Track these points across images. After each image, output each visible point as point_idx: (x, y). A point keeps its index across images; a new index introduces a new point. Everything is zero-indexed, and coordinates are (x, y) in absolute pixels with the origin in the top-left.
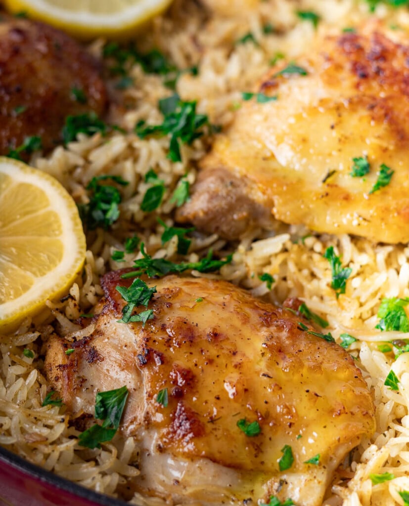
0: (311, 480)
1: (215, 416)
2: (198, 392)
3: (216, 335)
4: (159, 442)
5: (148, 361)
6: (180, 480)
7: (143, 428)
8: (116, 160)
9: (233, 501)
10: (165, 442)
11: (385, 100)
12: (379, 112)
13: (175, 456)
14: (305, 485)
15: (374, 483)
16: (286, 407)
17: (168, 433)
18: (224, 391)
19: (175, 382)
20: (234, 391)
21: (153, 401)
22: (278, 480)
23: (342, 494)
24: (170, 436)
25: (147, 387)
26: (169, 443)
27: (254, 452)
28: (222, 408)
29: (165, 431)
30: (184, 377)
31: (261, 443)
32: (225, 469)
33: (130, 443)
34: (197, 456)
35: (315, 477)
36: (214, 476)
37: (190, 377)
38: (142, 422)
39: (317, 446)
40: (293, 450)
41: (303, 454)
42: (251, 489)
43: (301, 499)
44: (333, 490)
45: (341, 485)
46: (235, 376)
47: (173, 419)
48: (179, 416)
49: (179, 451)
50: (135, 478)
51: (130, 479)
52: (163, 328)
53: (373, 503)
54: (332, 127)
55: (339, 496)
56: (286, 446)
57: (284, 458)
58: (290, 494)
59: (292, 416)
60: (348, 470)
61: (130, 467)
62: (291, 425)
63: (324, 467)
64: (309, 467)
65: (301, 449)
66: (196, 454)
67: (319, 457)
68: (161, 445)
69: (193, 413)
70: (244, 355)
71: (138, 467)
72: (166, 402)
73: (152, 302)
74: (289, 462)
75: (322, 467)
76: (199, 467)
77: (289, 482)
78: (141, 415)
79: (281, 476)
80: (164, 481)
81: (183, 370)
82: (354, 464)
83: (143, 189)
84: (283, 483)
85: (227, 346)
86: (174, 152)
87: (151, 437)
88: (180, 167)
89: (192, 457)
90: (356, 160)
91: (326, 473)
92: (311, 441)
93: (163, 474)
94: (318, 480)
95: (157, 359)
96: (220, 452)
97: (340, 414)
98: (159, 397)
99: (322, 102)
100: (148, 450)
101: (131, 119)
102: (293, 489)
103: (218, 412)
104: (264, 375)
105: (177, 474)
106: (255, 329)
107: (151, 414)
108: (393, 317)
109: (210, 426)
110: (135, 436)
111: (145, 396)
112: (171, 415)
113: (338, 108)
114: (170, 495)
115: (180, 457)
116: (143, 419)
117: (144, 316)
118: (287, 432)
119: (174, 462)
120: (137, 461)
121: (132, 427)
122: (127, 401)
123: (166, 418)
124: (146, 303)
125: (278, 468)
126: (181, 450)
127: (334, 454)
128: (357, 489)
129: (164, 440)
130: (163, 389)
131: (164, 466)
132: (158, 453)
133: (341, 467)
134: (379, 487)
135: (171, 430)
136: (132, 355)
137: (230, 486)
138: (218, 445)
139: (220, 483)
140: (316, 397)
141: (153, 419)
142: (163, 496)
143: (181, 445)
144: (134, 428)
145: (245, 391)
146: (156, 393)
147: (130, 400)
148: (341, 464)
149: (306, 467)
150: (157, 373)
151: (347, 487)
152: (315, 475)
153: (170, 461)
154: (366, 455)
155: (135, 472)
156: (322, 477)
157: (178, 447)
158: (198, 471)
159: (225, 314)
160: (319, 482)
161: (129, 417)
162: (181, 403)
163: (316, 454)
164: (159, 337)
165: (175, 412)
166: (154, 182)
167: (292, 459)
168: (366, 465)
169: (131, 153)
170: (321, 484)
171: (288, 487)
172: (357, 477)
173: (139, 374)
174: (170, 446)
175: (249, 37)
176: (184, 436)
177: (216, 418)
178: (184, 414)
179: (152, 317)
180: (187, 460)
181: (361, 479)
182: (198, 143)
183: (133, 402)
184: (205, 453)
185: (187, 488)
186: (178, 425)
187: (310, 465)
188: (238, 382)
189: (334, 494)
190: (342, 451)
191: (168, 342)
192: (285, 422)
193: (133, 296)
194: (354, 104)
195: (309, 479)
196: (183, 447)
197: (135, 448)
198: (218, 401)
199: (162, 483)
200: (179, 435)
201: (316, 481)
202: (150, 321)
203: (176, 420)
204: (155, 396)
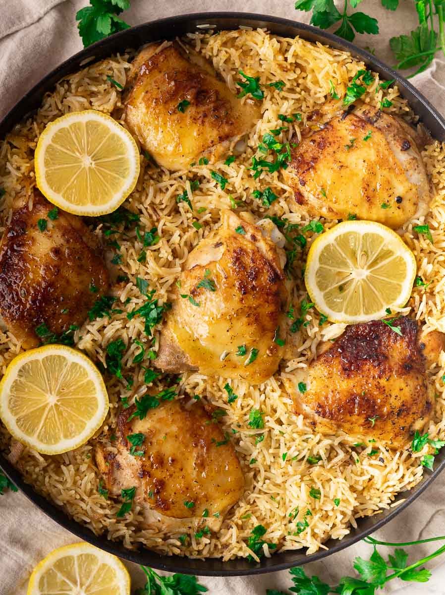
54: (228, 331)
90: (239, 347)
108: (257, 421)
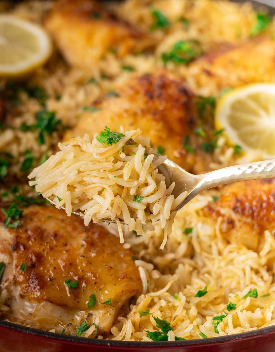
0: (105, 313)
1: (53, 277)
2: (43, 265)
3: (56, 235)
4: (21, 292)
5: (16, 248)
6: (32, 313)
7: (12, 285)
8: (8, 144)
9: (61, 325)
10: (24, 292)
11: (163, 111)
12: (158, 117)
13: (30, 300)
14: (102, 316)
15: (141, 315)
16: (93, 273)
17: (26, 287)
18: (58, 264)
19: (31, 259)
20: (64, 264)
21: (18, 270)
22: (88, 314)
23: (123, 321)
24: (27, 289)
25: (15, 262)
26: (26, 293)
27: (74, 298)
28: (57, 273)
29: (24, 285)
30: (36, 257)
31: (78, 293)
32: (57, 307)
33: (4, 292)
34: (41, 299)
35: (108, 312)
36: (51, 311)
37: (39, 257)
38: (12, 282)
39: (110, 295)
40: (96, 297)
41: (102, 299)
42: (72, 319)
43: (99, 323)
44: (119, 319)
45: (123, 316)
46: (65, 256)
47: (29, 279)
48: (32, 277)
49: (32, 297)
50: (7, 312)
51: (4, 312)
52: (26, 231)
53: (141, 327)
55: (121, 322)
56: (92, 295)
57: (90, 301)
58: (93, 321)
59: (96, 278)
60: (128, 309)
61: (4, 306)
62: (95, 283)
63: (114, 306)
64: (105, 306)
65: (101, 296)
66: (41, 298)
67: (111, 301)
68: (22, 294)
69: (40, 275)
70: (71, 245)
71: (9, 306)
72: (25, 270)
73: (21, 217)
74: (94, 303)
75: (112, 306)
76: (43, 306)
77: (93, 315)
78: (11, 277)
79: (89, 311)
80: (23, 313)
81: (36, 253)
82: (131, 306)
83: (22, 159)
84: (90, 315)
85: (62, 241)
86: (41, 140)
87: (16, 290)
88: (44, 148)
89: (39, 300)
91: (114, 310)
92: (106, 292)
93: (23, 310)
94: (109, 313)
95: (22, 248)
96: (55, 297)
97: (124, 278)
98: (21, 267)
99: (126, 111)
100: (15, 297)
101: (18, 122)
102: (95, 318)
103: (54, 275)
104: (82, 256)
105: (30, 310)
106: (80, 233)
107: (16, 276)
109: (49, 283)
110: (8, 289)
111: (14, 267)
112: (28, 277)
113: (135, 115)
114: (25, 320)
115: (32, 301)
116: (12, 279)
117: (16, 224)
118: (93, 287)
119: (29, 303)
120: (8, 303)
121: (6, 284)
122: (4, 270)
123: (25, 278)
124: (17, 217)
125: (87, 307)
126: (33, 296)
127: (119, 299)
128: (132, 319)
129: (24, 291)
130: (24, 263)
131: (24, 306)
132: (20, 299)
133: (124, 308)
134: (144, 318)
135: (27, 285)
136: (8, 245)
137: (60, 316)
138: (54, 293)
139: (54, 315)
140: (111, 269)
141: (18, 279)
142: (22, 321)
143: (33, 294)
144: (8, 285)
145: (71, 265)
146: (20, 265)
147: (6, 269)
148: (124, 306)
149: (103, 306)
150: (21, 254)
151: (126, 318)
152: (108, 310)
153: (27, 304)
154: (138, 300)
155: (7, 309)
156: (112, 311)
157: (31, 295)
158: (42, 308)
159: (63, 225)
160: (110, 315)
161: (5, 278)
162: (34, 270)
163: (109, 299)
164: (24, 236)
165: (30, 275)
166: (28, 156)
167: (95, 301)
168: (137, 306)
169: (17, 140)
170: (111, 315)
171: (93, 317)
172: (132, 312)
173: (11, 256)
174: (27, 294)
175: (92, 80)
176: (35, 288)
177: (53, 278)
178: (35, 276)
179: (20, 224)
180: (36, 302)
181: (134, 313)
182: (55, 135)
183: (7, 271)
184: (46, 297)
185: (36, 317)
186: (31, 282)
187: (106, 305)
188: (67, 259)
189: (119, 321)
190: (124, 298)
191: (29, 238)
192: (92, 282)
193: (11, 213)
194: (144, 112)
195: (104, 313)
196: (34, 294)
197: (8, 295)
198: (55, 270)
199: (22, 314)
200: (32, 288)
201: (108, 314)
202: (19, 227)
203: (31, 280)
204: (19, 267)
